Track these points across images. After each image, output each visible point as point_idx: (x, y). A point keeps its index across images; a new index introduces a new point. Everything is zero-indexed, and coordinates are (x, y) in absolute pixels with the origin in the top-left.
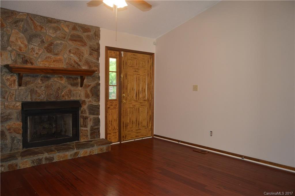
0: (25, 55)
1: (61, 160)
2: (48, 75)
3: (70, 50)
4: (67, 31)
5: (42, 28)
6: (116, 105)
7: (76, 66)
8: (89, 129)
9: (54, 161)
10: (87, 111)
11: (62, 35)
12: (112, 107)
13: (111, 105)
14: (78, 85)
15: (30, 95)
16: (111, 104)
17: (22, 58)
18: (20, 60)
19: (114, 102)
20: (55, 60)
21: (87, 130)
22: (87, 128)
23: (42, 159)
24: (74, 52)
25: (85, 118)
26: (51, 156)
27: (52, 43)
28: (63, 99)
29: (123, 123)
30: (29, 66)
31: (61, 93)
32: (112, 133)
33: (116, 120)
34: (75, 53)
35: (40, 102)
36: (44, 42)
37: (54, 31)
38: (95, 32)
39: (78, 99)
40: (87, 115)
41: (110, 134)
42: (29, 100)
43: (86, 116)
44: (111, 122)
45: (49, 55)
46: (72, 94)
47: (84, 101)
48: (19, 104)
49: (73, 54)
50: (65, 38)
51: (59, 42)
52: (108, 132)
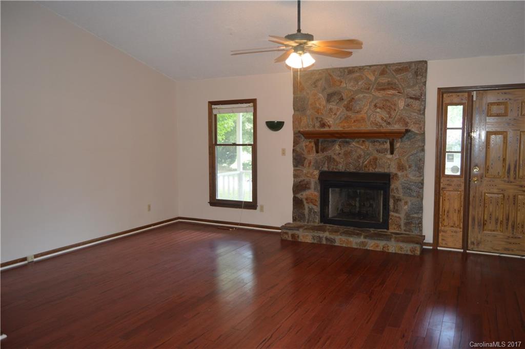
0: (323, 118)
1: (344, 245)
2: (348, 140)
3: (376, 104)
4: (373, 78)
5: (341, 82)
6: (459, 185)
7: (384, 124)
8: (402, 215)
9: (336, 244)
10: (401, 191)
11: (366, 86)
12: (450, 188)
13: (449, 185)
14: (387, 152)
15: (326, 163)
16: (448, 182)
17: (320, 121)
18: (318, 124)
19: (455, 179)
20: (355, 119)
21: (399, 217)
22: (399, 214)
23: (322, 237)
24: (381, 105)
25: (397, 200)
26: (332, 237)
27: (353, 99)
28: (366, 170)
29: (474, 219)
30: (327, 129)
31: (363, 163)
32: (448, 232)
33: (459, 211)
34: (383, 107)
35: (337, 172)
36: (343, 99)
37: (356, 83)
38: (417, 69)
39: (386, 171)
40: (401, 195)
41: (444, 231)
42: (326, 169)
43: (399, 197)
44: (448, 212)
45: (349, 114)
46: (378, 164)
47: (396, 174)
48: (316, 173)
49: (380, 108)
50: (369, 89)
51: (361, 96)
52: (441, 228)
